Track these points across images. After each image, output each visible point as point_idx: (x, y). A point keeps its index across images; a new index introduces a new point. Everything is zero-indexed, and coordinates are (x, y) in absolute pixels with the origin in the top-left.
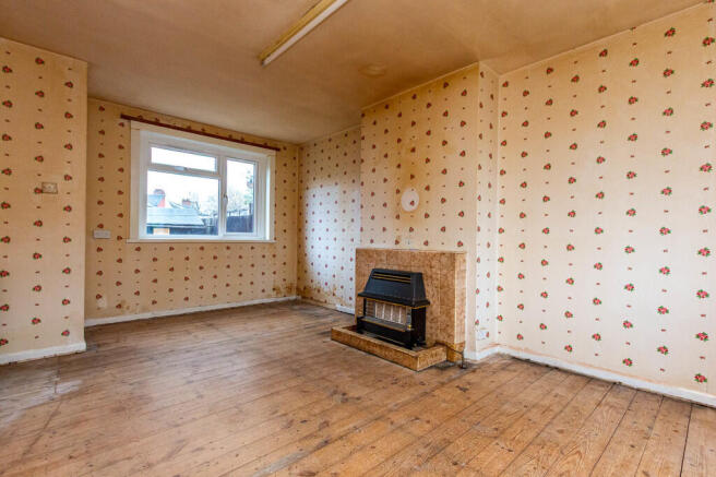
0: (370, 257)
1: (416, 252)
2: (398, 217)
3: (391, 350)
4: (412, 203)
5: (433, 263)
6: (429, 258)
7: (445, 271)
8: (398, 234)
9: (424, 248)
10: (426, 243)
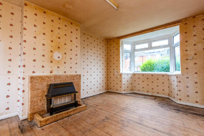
0: (43, 79)
1: (68, 75)
2: (52, 62)
3: (78, 109)
4: (59, 57)
5: (74, 78)
6: (73, 77)
7: (78, 80)
8: (51, 69)
9: (65, 74)
10: (65, 72)
